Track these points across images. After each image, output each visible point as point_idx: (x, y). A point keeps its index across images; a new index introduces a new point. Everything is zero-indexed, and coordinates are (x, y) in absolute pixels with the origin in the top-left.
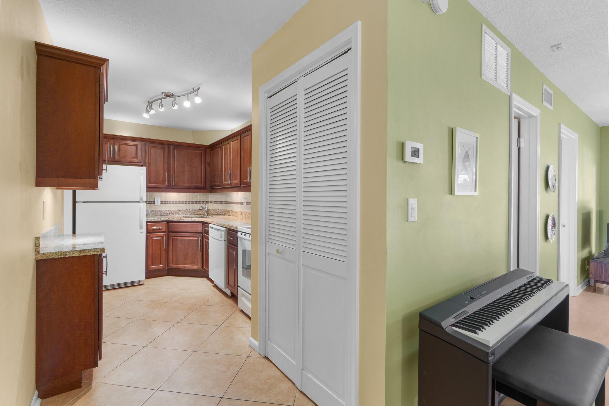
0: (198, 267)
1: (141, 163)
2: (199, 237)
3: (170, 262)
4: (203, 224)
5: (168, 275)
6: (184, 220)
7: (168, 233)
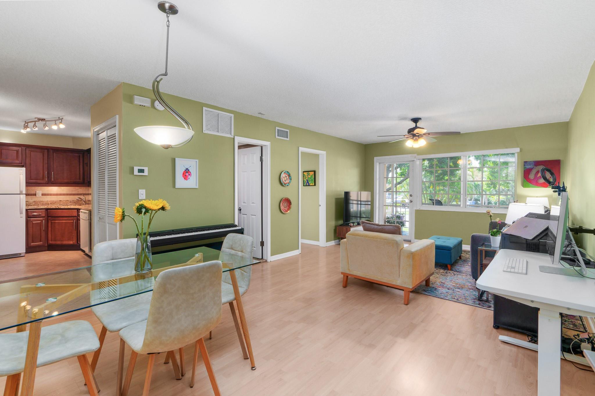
0: (73, 243)
1: (22, 163)
2: (74, 220)
3: (49, 240)
4: (77, 210)
5: (48, 250)
6: (62, 208)
7: (47, 219)
